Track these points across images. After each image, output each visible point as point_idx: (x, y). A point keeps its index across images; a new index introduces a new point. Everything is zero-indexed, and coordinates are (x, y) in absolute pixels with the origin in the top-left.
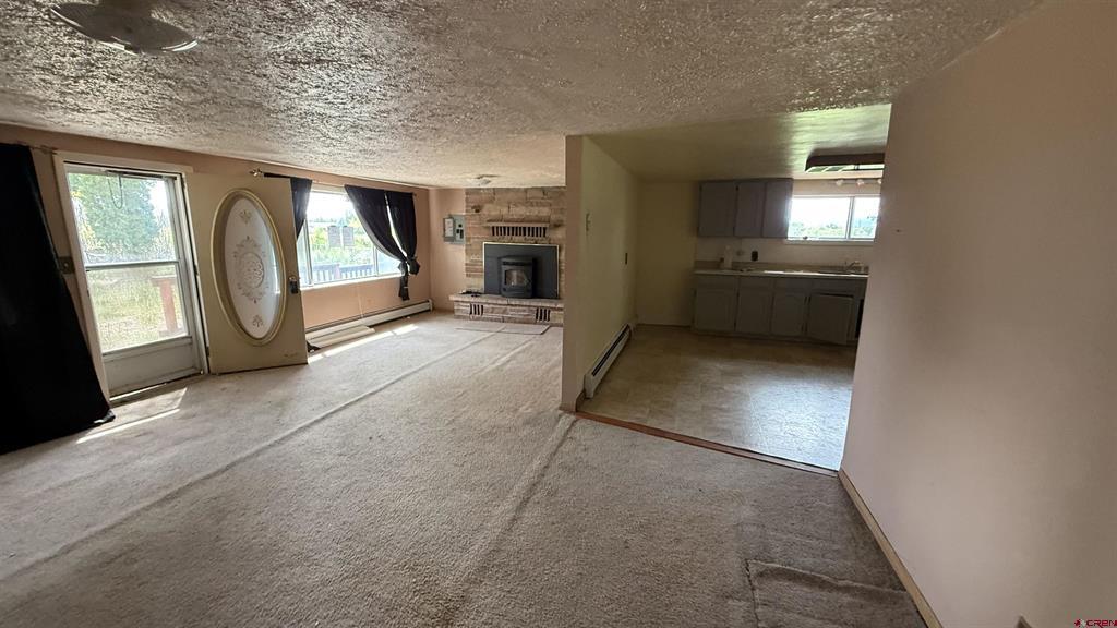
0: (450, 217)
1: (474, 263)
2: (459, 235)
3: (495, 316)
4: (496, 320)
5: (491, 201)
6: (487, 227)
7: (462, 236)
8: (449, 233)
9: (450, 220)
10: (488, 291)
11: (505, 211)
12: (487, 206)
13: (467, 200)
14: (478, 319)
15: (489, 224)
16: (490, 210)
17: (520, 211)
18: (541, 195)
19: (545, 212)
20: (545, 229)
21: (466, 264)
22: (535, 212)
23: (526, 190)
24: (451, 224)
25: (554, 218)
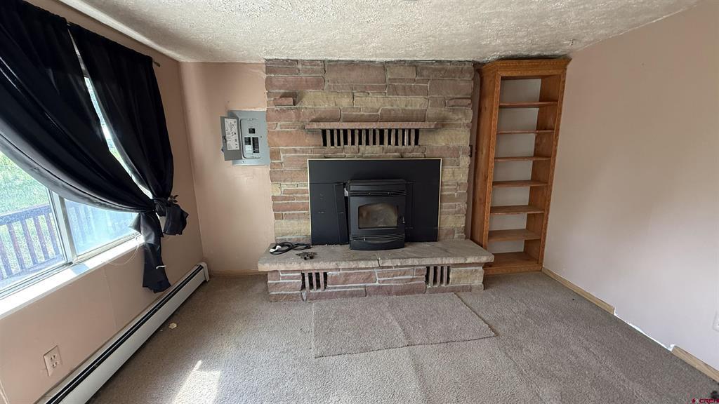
0: (232, 115)
1: (289, 196)
2: (249, 148)
3: (352, 286)
4: (352, 295)
5: (318, 84)
6: (313, 132)
7: (256, 148)
8: (233, 144)
9: (232, 121)
10: (319, 238)
11: (345, 102)
12: (311, 93)
13: (269, 83)
14: (319, 297)
15: (315, 126)
16: (318, 102)
17: (374, 103)
18: (410, 75)
19: (417, 103)
20: (417, 131)
21: (274, 198)
22: (401, 103)
23: (385, 65)
24: (235, 129)
25: (431, 112)
